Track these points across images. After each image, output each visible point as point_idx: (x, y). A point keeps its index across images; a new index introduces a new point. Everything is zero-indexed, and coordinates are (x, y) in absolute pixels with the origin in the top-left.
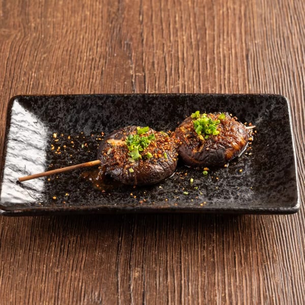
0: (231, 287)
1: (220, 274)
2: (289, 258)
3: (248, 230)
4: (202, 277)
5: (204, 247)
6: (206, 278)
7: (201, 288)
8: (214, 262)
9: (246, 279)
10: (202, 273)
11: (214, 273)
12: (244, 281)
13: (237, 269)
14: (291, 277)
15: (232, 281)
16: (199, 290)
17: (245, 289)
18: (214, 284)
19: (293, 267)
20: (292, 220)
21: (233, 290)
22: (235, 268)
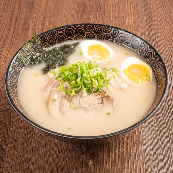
0: (131, 169)
1: (127, 163)
2: (156, 156)
3: (138, 142)
4: (119, 165)
5: (120, 151)
6: (121, 165)
7: (119, 170)
8: (124, 158)
9: (138, 166)
10: (119, 163)
11: (124, 163)
12: (137, 166)
13: (134, 161)
14: (158, 165)
15: (132, 166)
16: (118, 171)
17: (138, 170)
18: (124, 168)
19: (158, 160)
20: (157, 138)
21: (132, 171)
22: (133, 160)
